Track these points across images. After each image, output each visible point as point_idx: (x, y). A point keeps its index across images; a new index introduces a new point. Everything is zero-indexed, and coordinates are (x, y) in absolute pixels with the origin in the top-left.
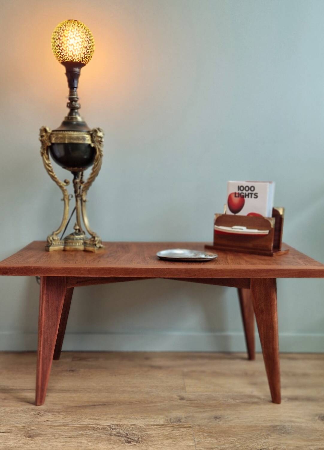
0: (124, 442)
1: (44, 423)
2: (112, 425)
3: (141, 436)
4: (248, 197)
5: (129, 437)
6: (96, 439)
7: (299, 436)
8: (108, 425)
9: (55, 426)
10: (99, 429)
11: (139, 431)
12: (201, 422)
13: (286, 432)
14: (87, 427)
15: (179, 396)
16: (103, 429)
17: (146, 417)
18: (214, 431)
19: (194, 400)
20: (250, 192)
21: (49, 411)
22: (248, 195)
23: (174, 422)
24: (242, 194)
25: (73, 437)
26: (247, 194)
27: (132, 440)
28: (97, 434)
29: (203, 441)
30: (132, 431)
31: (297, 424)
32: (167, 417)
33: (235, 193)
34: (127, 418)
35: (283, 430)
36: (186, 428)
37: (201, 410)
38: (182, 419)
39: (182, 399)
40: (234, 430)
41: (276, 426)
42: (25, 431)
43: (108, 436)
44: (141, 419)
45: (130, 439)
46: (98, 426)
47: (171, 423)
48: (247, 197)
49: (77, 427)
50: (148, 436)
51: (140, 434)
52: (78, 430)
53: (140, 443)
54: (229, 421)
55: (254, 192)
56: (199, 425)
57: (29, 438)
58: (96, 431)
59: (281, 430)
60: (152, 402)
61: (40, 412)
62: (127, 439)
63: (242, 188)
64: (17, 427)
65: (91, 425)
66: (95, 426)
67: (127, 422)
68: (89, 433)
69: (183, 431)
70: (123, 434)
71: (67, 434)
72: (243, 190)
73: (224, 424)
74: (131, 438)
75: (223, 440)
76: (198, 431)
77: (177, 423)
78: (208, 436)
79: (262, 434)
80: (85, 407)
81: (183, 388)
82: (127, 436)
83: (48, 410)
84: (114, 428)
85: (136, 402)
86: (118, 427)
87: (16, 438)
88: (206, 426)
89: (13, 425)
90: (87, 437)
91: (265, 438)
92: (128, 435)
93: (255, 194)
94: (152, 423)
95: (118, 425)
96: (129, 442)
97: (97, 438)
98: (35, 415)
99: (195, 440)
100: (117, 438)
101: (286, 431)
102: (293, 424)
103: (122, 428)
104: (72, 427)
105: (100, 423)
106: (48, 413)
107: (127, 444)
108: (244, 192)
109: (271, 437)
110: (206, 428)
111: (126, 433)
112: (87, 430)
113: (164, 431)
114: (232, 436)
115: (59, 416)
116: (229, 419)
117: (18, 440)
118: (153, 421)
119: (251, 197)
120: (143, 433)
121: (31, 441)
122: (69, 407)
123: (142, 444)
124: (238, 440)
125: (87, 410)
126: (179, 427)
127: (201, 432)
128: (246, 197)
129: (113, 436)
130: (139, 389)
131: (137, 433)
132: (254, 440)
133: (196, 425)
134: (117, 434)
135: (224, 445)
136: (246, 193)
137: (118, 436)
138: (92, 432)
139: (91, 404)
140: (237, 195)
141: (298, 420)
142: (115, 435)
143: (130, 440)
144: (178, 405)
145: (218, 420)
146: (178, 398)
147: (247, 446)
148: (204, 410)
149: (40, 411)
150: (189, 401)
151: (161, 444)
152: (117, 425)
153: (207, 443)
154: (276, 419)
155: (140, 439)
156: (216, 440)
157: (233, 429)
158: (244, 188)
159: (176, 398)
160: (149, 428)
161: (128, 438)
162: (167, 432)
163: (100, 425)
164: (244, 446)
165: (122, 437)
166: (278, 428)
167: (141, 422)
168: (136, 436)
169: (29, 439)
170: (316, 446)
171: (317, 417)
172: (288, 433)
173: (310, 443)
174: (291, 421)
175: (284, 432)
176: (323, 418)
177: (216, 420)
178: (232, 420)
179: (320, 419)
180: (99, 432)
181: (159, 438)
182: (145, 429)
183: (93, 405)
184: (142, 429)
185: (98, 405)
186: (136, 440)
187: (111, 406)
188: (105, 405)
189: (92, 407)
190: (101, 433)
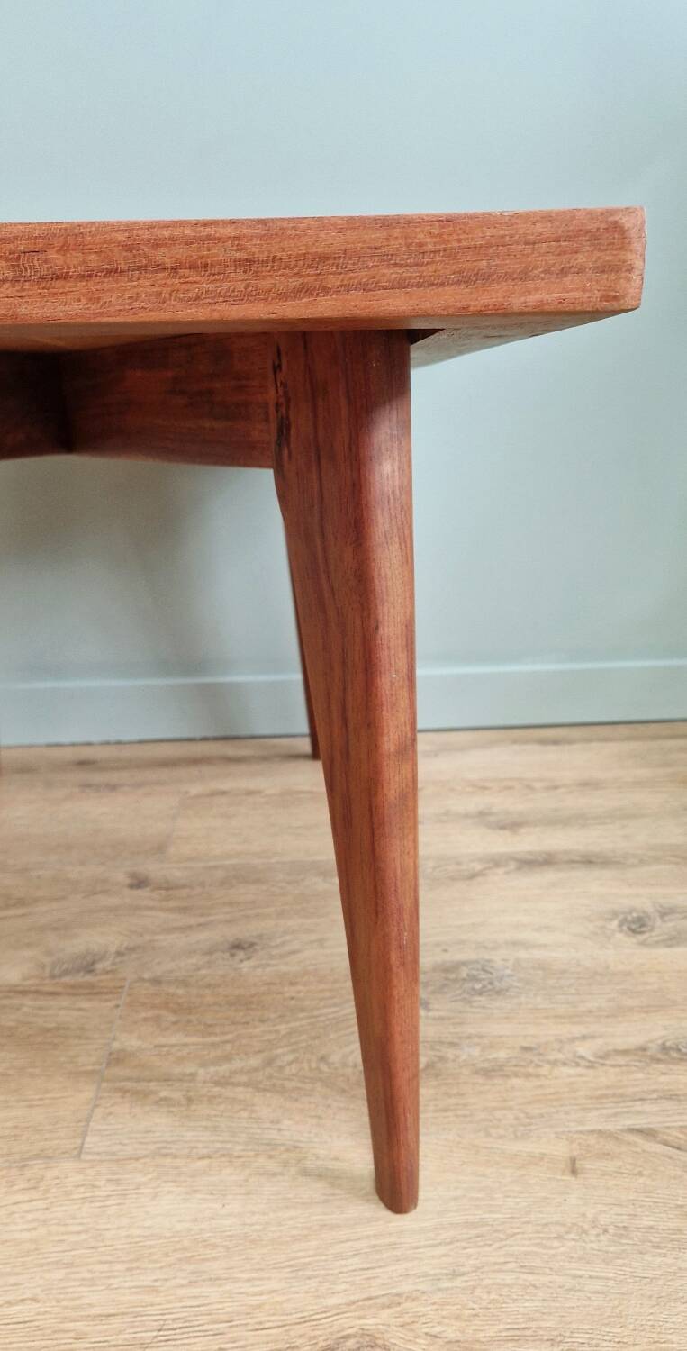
7: (539, 999)
12: (169, 966)
13: (490, 987)
15: (133, 875)
18: (208, 1000)
19: (183, 887)
29: (145, 1045)
31: (537, 954)
32: (50, 954)
35: (478, 980)
36: (100, 996)
37: (193, 921)
38: (103, 957)
39: (139, 883)
40: (290, 991)
41: (456, 966)
47: (53, 978)
54: (282, 956)
56: (156, 981)
59: (474, 978)
60: (20, 903)
69: (80, 1009)
73: (259, 971)
75: (229, 1037)
76: (143, 1005)
77: (77, 976)
81: (161, 848)
101: (491, 983)
102: (523, 954)
114: (273, 1016)
116: (287, 948)
124: (291, 1033)
126: (75, 991)
127: (154, 1007)
133: (146, 981)
135: (227, 1058)
144: (115, 909)
145: (241, 954)
146: (128, 882)
147: (323, 1059)
148: (202, 920)
156: (200, 1040)
159: (118, 884)
164: (309, 1061)
166: (464, 972)
170: (600, 1041)
171: (615, 923)
172: (499, 992)
173: (578, 1030)
174: (515, 944)
175: (484, 987)
176: (637, 925)
177: (233, 955)
178: (294, 952)
179: (625, 928)
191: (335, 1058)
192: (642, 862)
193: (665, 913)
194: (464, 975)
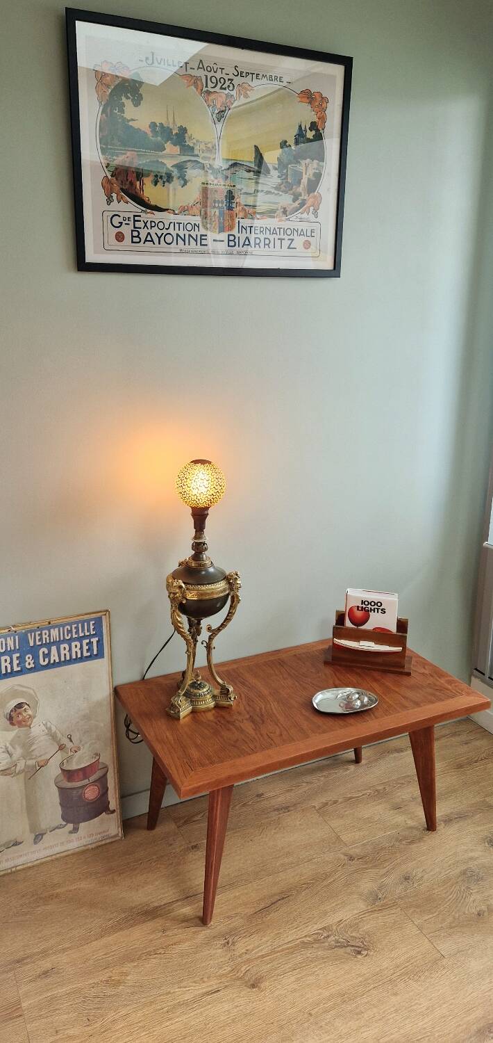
0: (354, 954)
1: (248, 956)
2: (320, 931)
3: (362, 938)
5: (352, 944)
6: (324, 961)
8: (316, 932)
9: (263, 956)
10: (310, 943)
11: (354, 930)
12: (398, 891)
14: (298, 945)
15: (345, 855)
16: (317, 941)
17: (341, 903)
19: (364, 856)
21: (234, 933)
23: (374, 901)
25: (298, 968)
27: (359, 947)
28: (318, 952)
29: (422, 921)
30: (347, 932)
31: (479, 861)
34: (325, 913)
36: (393, 907)
37: (383, 871)
38: (376, 892)
39: (351, 858)
40: (436, 892)
41: (465, 872)
42: (239, 978)
43: (331, 951)
44: (340, 910)
45: (357, 947)
46: (308, 939)
49: (287, 949)
50: (368, 934)
51: (360, 936)
52: (292, 953)
53: (369, 949)
54: (421, 880)
56: (400, 898)
58: (312, 947)
59: (473, 875)
60: (327, 876)
61: (226, 939)
62: (353, 948)
64: (225, 975)
65: (299, 940)
66: (305, 940)
67: (332, 920)
68: (308, 953)
69: (393, 913)
70: (343, 942)
71: (287, 966)
73: (422, 887)
74: (354, 944)
75: (437, 912)
76: (407, 908)
77: (377, 902)
78: (421, 911)
79: (462, 890)
80: (266, 909)
81: (338, 839)
82: (349, 944)
84: (325, 935)
85: (312, 881)
86: (328, 931)
88: (407, 896)
89: (218, 973)
90: (311, 961)
91: (470, 895)
92: (349, 942)
94: (356, 912)
95: (326, 928)
96: (359, 953)
97: (323, 958)
99: (415, 923)
100: (342, 950)
101: (478, 876)
102: (475, 863)
103: (334, 931)
104: (282, 950)
107: (359, 956)
109: (472, 890)
110: (410, 900)
111: (344, 939)
112: (303, 949)
113: (376, 920)
114: (440, 902)
115: (253, 936)
116: (419, 876)
118: (354, 909)
120: (361, 933)
121: (261, 992)
122: (249, 917)
123: (374, 951)
125: (274, 915)
126: (385, 907)
127: (410, 907)
129: (335, 949)
131: (354, 934)
133: (398, 898)
134: (337, 945)
135: (445, 919)
137: (341, 947)
138: (311, 951)
139: (270, 903)
141: (475, 854)
142: (336, 947)
143: (358, 949)
144: (356, 871)
146: (346, 858)
148: (385, 870)
149: (224, 936)
150: (360, 860)
151: (390, 942)
152: (324, 928)
153: (431, 924)
155: (365, 943)
156: (432, 915)
157: (434, 891)
159: (345, 860)
160: (360, 922)
161: (353, 946)
162: (380, 921)
163: (309, 936)
165: (345, 947)
167: (343, 915)
168: (358, 940)
169: (256, 991)
171: (487, 844)
172: (482, 879)
174: (471, 859)
175: (477, 878)
177: (408, 882)
179: (490, 845)
180: (317, 948)
181: (381, 933)
182: (357, 924)
183: (272, 904)
184: (354, 926)
185: (277, 901)
186: (362, 946)
187: (291, 898)
188: (283, 898)
189: (274, 907)
190: (320, 949)
192: (473, 814)
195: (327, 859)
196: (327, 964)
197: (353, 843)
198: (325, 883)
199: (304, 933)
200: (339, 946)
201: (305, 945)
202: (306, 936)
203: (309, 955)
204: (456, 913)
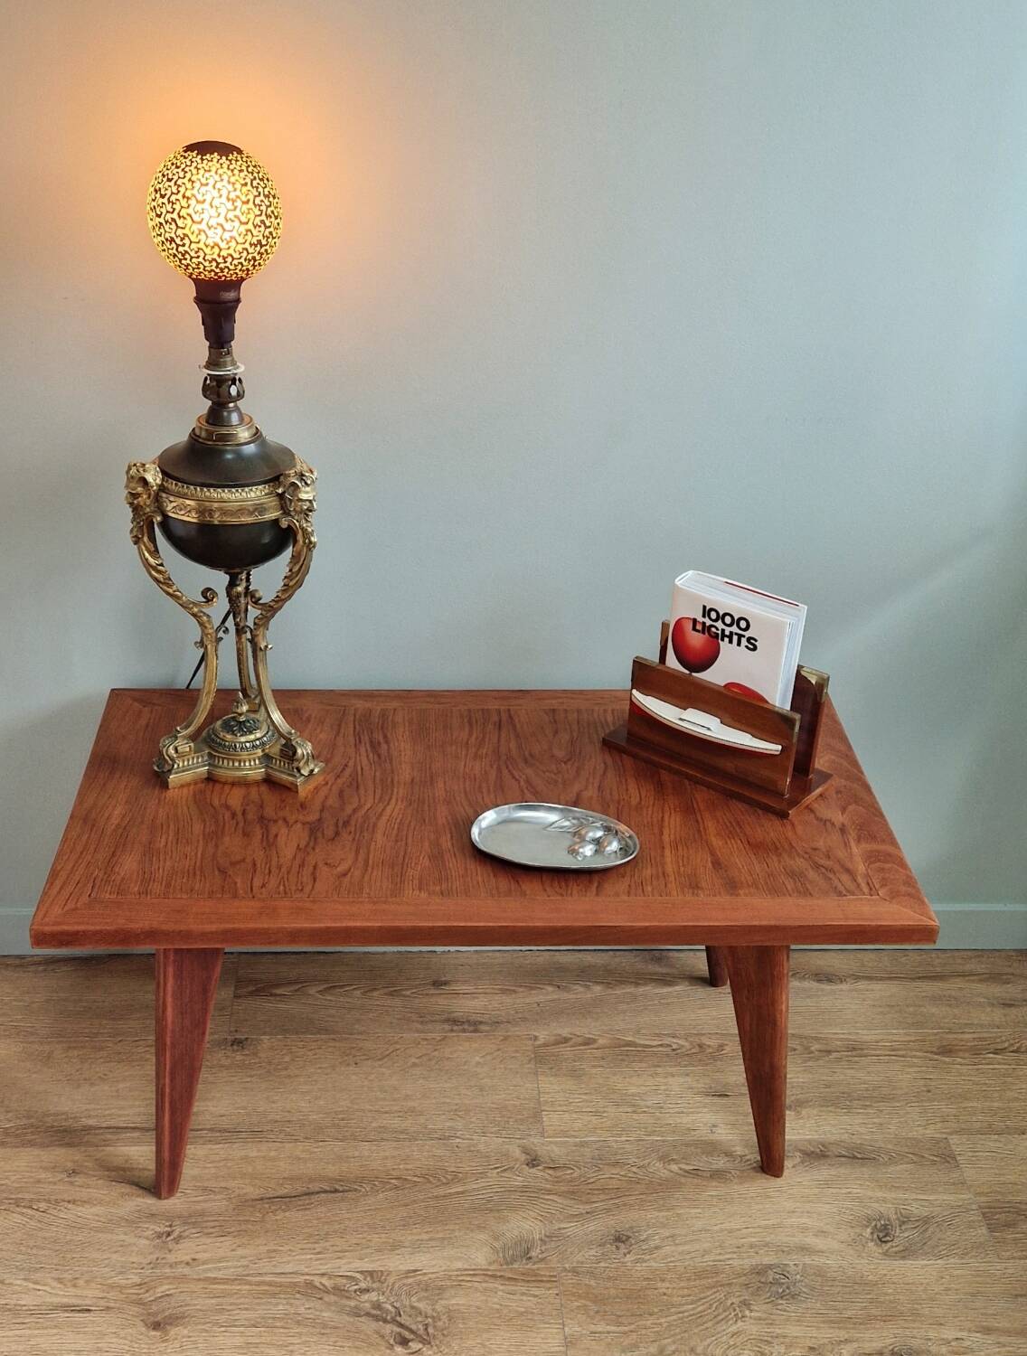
0: (392, 1341)
1: (186, 1271)
2: (358, 1275)
3: (433, 1317)
4: (731, 642)
5: (403, 1322)
6: (323, 1331)
8: (349, 1274)
9: (215, 1281)
10: (326, 1289)
11: (427, 1298)
12: (579, 1257)
13: (788, 1291)
14: (295, 1284)
15: (525, 1151)
17: (443, 1239)
18: (613, 1292)
19: (565, 1167)
20: (734, 629)
21: (194, 1220)
22: (730, 637)
23: (513, 1260)
24: (713, 629)
25: (263, 1327)
26: (727, 633)
27: (412, 1331)
28: (321, 1311)
29: (584, 1332)
30: (409, 1295)
31: (817, 1260)
32: (496, 1238)
33: (695, 621)
34: (395, 1247)
35: (781, 1285)
36: (543, 1284)
38: (533, 1245)
39: (533, 1162)
40: (662, 1287)
41: (765, 1270)
42: (140, 1303)
43: (352, 1320)
44: (431, 1250)
45: (407, 1328)
46: (325, 1281)
47: (507, 1264)
48: (726, 640)
49: (270, 1284)
50: (451, 1315)
51: (430, 1312)
52: (274, 1295)
53: (429, 1343)
54: (649, 1252)
55: (747, 634)
56: (575, 1271)
57: (153, 1333)
58: (320, 1299)
59: (778, 1282)
60: (456, 1178)
61: (171, 1226)
62: (399, 1330)
63: (713, 615)
64: (121, 1288)
65: (307, 1277)
66: (317, 1281)
67: (396, 1263)
68: (304, 1307)
69: (535, 1296)
70: (387, 1311)
72: (716, 620)
73: (639, 1266)
74: (407, 1324)
75: (633, 1327)
76: (573, 1294)
77: (521, 1263)
78: (597, 1312)
79: (729, 1302)
80: (286, 1200)
81: (536, 1116)
82: (398, 1318)
83: (190, 1216)
84: (363, 1285)
85: (415, 1179)
86: (374, 1282)
87: (122, 1333)
88: (591, 1274)
89: (110, 1281)
90: (298, 1322)
91: (737, 1318)
92: (400, 1316)
93: (749, 640)
94: (459, 1265)
95: (375, 1275)
96: (404, 1342)
97: (325, 1326)
98: (159, 1237)
99: (566, 1329)
100: (374, 1325)
101: (788, 1288)
102: (807, 1260)
103: (385, 1285)
105: (329, 1266)
106: (194, 1231)
107: (399, 1349)
108: (719, 624)
109: (751, 1311)
110: (593, 1283)
111: (394, 1306)
112: (298, 1296)
113: (489, 1296)
114: (656, 1309)
115: (222, 1239)
116: (652, 1244)
117: (130, 1338)
118: (459, 1259)
119: (739, 644)
120: (437, 1307)
121: (163, 1342)
122: (245, 1203)
123: (435, 1348)
124: (670, 1326)
125: (294, 1215)
127: (580, 1297)
128: (723, 640)
129: (362, 1319)
130: (422, 1120)
131: (421, 1305)
132: (710, 1324)
133: (569, 1271)
134: (374, 1312)
136: (723, 631)
137: (376, 1318)
138: (312, 1305)
139: (300, 1188)
140: (699, 627)
141: (819, 1243)
142: (368, 1314)
143: (407, 1334)
144: (524, 1190)
145: (623, 1248)
146: (523, 1157)
148: (588, 1207)
149: (170, 1218)
150: (550, 1172)
151: (484, 1346)
152: (371, 1273)
153: (594, 1343)
154: (768, 1239)
155: (431, 1330)
156: (616, 1329)
157: (659, 1285)
158: (720, 617)
159: (517, 1160)
160: (452, 1286)
161: (401, 1325)
162: (496, 1300)
163: (330, 1277)
165: (385, 1321)
166: (771, 1276)
167: (430, 1262)
168: (419, 1319)
169: (155, 1336)
170: (855, 1345)
171: (869, 1230)
172: (793, 1297)
173: (843, 1335)
174: (804, 1249)
175: (783, 1291)
176: (883, 1233)
177: (618, 1248)
178: (657, 1248)
179: (875, 1236)
180: (329, 1304)
181: (477, 1323)
182: (442, 1289)
183: (306, 1194)
184: (433, 1289)
185: (318, 1193)
186: (421, 1332)
187: (350, 1195)
188: (336, 1191)
189: (306, 1200)
190: (333, 1308)
191: (699, 1350)
192: (892, 1161)
193: (904, 1220)
194: (771, 1280)
195: (481, 1147)
196: (325, 1339)
197: (564, 1134)
198: (441, 1191)
199: (323, 1269)
200: (373, 1316)
201: (310, 1290)
202: (323, 1275)
203: (302, 1310)
204: (674, 1342)
